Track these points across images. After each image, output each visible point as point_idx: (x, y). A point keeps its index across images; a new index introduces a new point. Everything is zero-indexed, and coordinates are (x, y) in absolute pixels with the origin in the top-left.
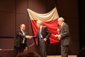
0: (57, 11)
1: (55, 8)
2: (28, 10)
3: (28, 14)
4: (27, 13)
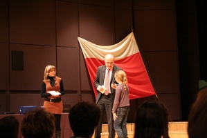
0: (134, 39)
1: (132, 34)
2: (80, 39)
3: (80, 48)
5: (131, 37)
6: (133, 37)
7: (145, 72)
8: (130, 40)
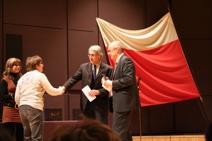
0: (172, 22)
4: (95, 29)
5: (167, 19)
6: (170, 18)
7: (186, 66)
8: (166, 22)
